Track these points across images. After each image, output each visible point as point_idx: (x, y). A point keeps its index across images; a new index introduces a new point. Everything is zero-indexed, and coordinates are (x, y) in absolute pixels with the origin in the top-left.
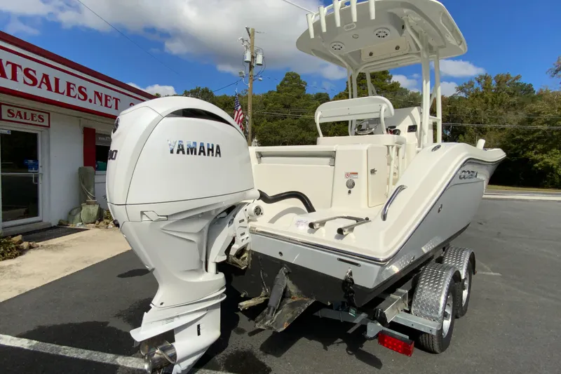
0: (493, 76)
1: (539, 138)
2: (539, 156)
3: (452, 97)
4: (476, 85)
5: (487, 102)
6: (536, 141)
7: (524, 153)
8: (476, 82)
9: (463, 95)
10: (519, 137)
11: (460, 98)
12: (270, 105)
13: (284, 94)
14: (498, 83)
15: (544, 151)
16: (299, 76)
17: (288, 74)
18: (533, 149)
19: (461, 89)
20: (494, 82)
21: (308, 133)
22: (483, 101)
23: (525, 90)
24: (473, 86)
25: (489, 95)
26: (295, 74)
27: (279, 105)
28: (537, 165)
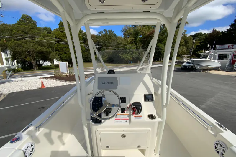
0: (108, 30)
2: (121, 56)
3: (97, 35)
4: (104, 32)
9: (100, 35)
11: (100, 36)
12: (14, 31)
13: (23, 26)
14: (109, 33)
15: (122, 54)
16: (31, 17)
17: (23, 16)
18: (120, 54)
19: (100, 33)
20: (108, 32)
21: (42, 47)
22: (106, 38)
23: (115, 35)
24: (103, 32)
25: (107, 36)
26: (28, 16)
27: (20, 32)
28: (121, 58)
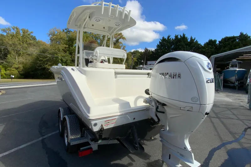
0: (20, 29)
1: (48, 60)
4: (12, 31)
5: (19, 40)
6: (47, 61)
7: (43, 65)
8: (12, 29)
9: (5, 34)
10: (41, 59)
11: (3, 35)
14: (24, 33)
18: (47, 64)
19: (3, 30)
20: (21, 31)
23: (33, 38)
25: (20, 37)
